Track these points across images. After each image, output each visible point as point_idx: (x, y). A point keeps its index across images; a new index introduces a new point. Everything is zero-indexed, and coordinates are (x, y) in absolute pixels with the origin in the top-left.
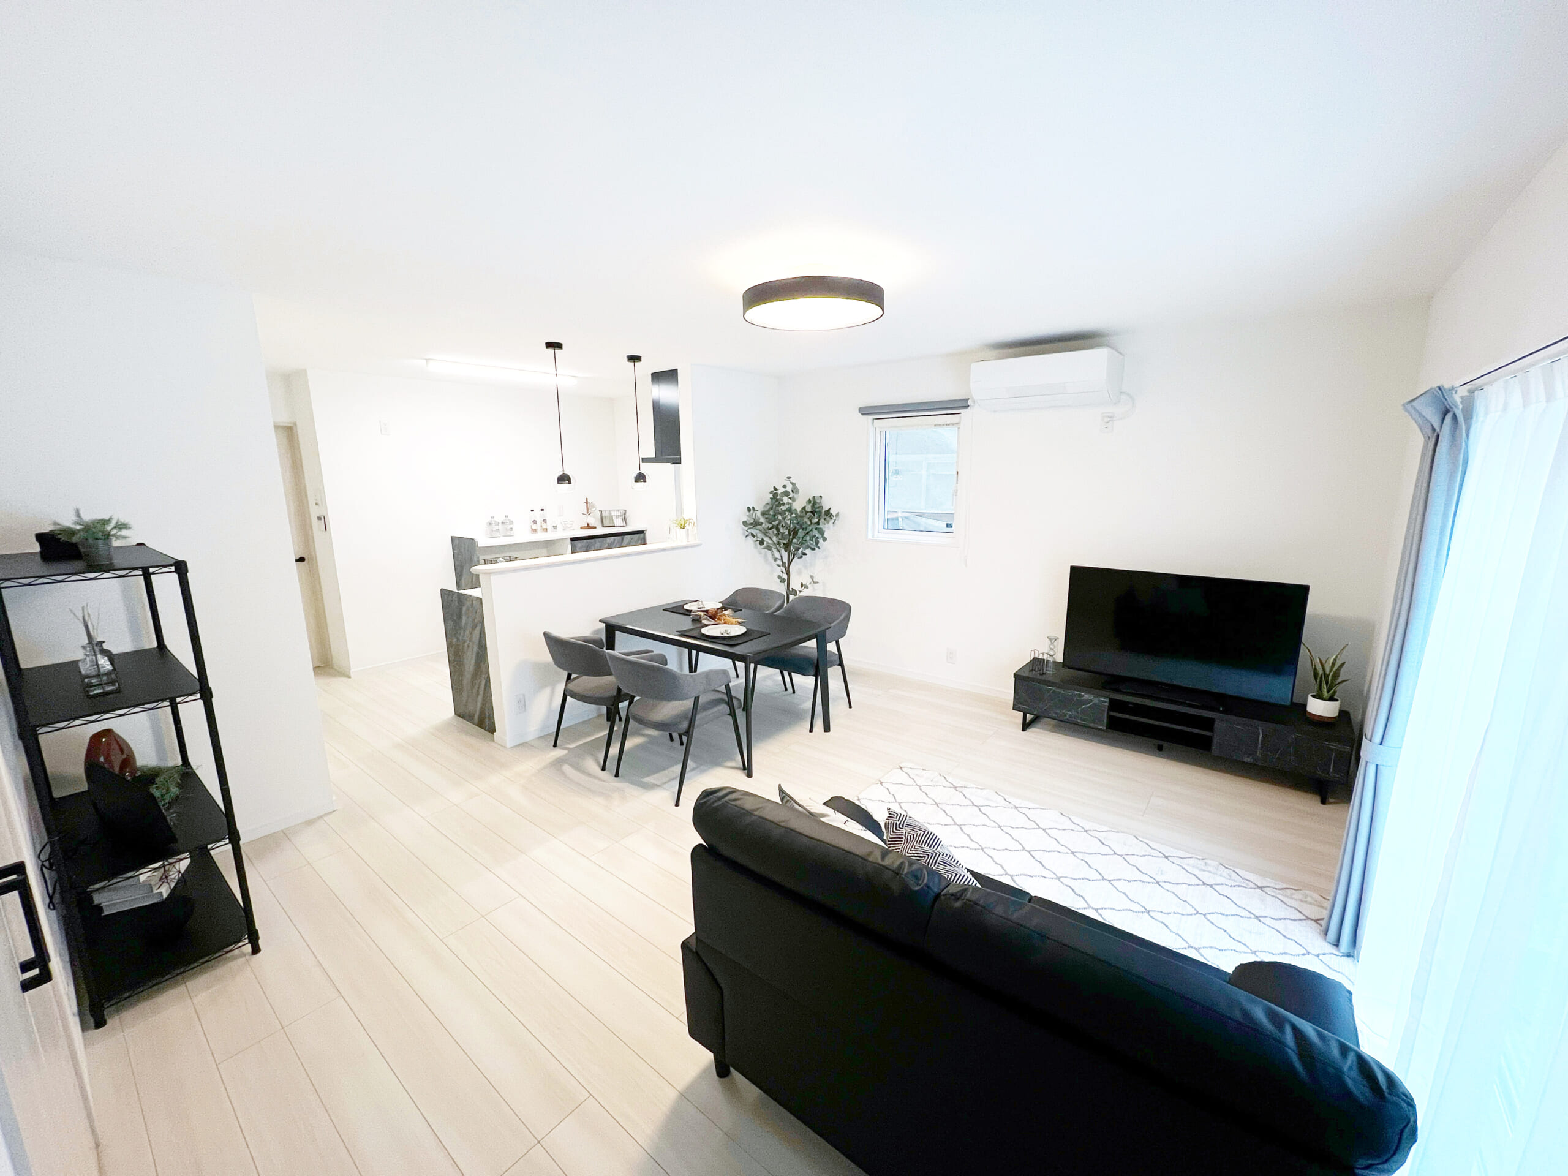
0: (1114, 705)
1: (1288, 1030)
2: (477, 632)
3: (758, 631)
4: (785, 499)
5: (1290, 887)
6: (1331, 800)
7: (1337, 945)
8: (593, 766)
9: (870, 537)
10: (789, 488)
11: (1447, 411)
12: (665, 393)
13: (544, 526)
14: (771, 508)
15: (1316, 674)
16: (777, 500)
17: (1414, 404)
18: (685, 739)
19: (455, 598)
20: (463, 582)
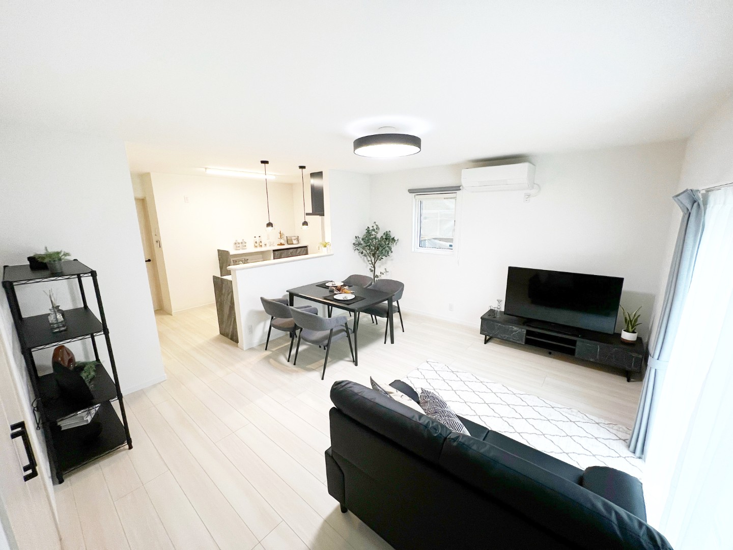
0: (528, 333)
1: (613, 514)
2: (230, 297)
3: (361, 297)
4: (373, 233)
5: (612, 423)
6: (632, 380)
7: (634, 452)
8: (283, 359)
9: (413, 250)
10: (375, 228)
11: (695, 202)
12: (316, 182)
13: (261, 244)
14: (366, 237)
15: (626, 319)
16: (369, 233)
17: (678, 197)
18: (326, 348)
19: (220, 281)
20: (223, 273)
